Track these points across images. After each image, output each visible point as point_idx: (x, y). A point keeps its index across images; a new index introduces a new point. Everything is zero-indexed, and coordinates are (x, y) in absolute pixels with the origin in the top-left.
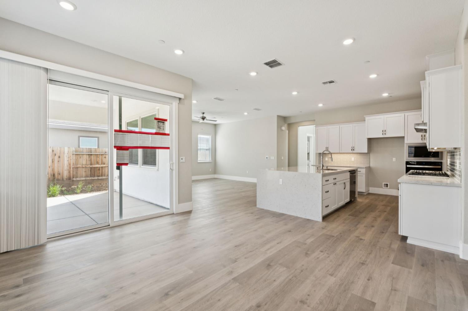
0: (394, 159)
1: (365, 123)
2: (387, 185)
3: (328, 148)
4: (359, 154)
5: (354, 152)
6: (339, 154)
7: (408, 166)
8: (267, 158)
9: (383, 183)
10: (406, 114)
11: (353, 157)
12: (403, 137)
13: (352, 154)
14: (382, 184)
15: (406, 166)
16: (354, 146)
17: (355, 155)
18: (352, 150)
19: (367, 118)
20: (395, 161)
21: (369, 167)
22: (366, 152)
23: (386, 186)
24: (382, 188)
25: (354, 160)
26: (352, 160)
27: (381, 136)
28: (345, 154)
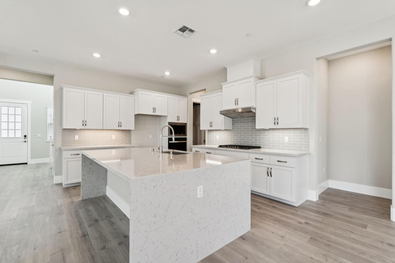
3: (86, 122)
4: (120, 131)
5: (120, 128)
11: (113, 135)
12: (166, 117)
13: (112, 131)
15: (169, 142)
16: (121, 121)
18: (119, 126)
20: (151, 138)
22: (134, 129)
25: (115, 139)
26: (113, 138)
27: (152, 113)
28: (96, 130)
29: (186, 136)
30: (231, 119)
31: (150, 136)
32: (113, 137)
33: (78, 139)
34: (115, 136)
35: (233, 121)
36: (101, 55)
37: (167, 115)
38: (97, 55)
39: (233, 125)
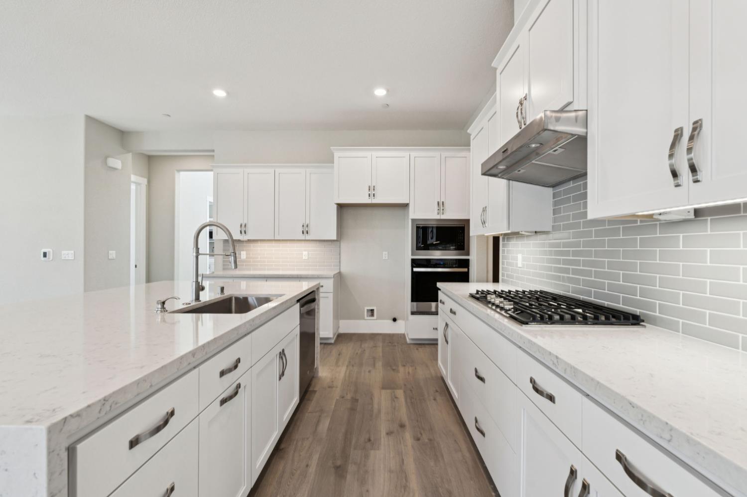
0: (385, 255)
1: (333, 167)
2: (372, 311)
3: (245, 226)
4: (318, 244)
5: (308, 237)
6: (274, 244)
7: (415, 270)
8: (45, 255)
9: (366, 308)
10: (413, 154)
11: (305, 251)
12: (405, 206)
13: (303, 244)
14: (364, 309)
15: (412, 270)
16: (308, 222)
17: (311, 247)
18: (303, 233)
19: (339, 154)
20: (387, 258)
21: (340, 273)
22: (335, 238)
23: (370, 314)
24: (364, 319)
25: (307, 258)
26: (304, 258)
27: (366, 200)
28: (288, 242)
29: (468, 254)
30: (549, 191)
31: (384, 253)
32: (304, 254)
33: (245, 258)
34: (307, 252)
35: (554, 196)
36: (228, 93)
37: (408, 202)
38: (220, 93)
39: (555, 212)
